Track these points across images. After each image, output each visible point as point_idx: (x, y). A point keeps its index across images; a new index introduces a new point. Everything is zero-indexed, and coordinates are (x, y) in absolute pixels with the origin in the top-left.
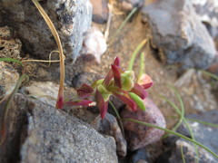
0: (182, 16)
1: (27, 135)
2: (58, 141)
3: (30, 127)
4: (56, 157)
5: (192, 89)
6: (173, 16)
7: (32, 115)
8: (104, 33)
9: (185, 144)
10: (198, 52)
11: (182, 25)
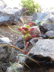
0: (5, 13)
1: (40, 55)
2: (42, 48)
3: (37, 54)
4: (47, 49)
5: (25, 20)
6: (3, 16)
7: (33, 54)
8: (2, 37)
9: (42, 23)
10: (17, 13)
11: (8, 13)
